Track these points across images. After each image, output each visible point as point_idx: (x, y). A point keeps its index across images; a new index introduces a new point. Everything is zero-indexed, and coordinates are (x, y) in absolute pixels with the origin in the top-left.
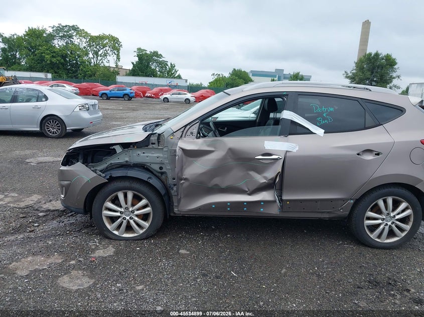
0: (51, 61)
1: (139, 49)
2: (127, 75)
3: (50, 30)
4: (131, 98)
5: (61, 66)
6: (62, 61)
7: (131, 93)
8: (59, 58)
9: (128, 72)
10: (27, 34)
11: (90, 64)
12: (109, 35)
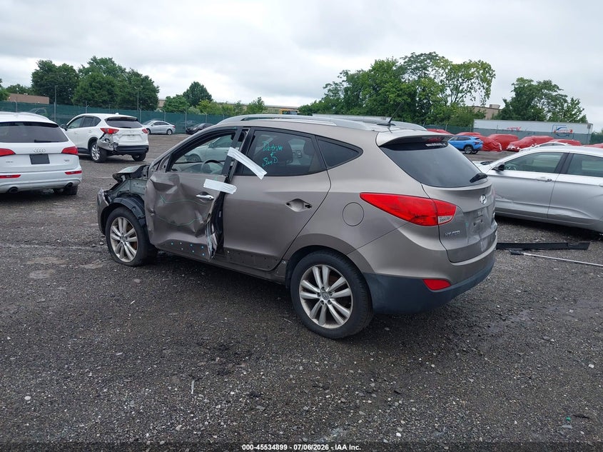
0: (394, 101)
1: (521, 80)
2: (494, 118)
3: (401, 62)
4: (477, 150)
5: (406, 107)
6: (409, 100)
7: (476, 143)
8: (405, 97)
9: (496, 113)
10: (374, 69)
11: (446, 103)
12: (479, 61)
